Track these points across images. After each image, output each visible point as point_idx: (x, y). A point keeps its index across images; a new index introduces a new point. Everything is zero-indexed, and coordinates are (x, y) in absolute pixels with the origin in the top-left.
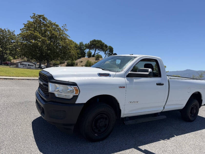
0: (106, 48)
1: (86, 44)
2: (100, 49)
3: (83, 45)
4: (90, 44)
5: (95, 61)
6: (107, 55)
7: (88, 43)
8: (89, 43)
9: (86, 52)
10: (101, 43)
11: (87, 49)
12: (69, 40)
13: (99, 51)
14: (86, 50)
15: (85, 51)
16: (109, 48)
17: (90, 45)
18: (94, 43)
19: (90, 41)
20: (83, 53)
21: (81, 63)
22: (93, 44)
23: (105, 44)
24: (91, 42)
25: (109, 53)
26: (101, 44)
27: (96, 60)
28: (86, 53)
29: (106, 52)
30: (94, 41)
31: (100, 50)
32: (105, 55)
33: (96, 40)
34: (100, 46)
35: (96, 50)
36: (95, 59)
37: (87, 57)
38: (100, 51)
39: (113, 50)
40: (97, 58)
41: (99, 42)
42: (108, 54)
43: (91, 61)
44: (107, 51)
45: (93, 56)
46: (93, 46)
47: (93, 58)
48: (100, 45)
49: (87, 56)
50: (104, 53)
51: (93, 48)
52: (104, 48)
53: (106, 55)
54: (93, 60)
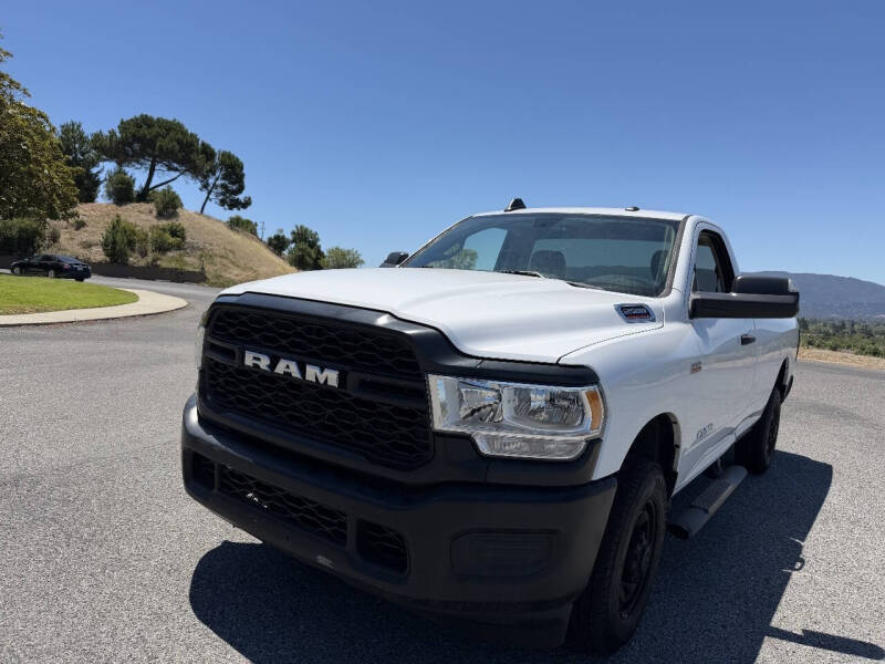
0: (208, 160)
1: (98, 137)
2: (175, 165)
3: (82, 139)
4: (118, 135)
5: (155, 222)
6: (211, 197)
7: (112, 133)
8: (117, 131)
9: (102, 177)
10: (180, 136)
11: (105, 160)
12: (20, 106)
13: (174, 174)
14: (101, 164)
15: (94, 170)
16: (222, 163)
17: (124, 142)
18: (144, 131)
19: (122, 122)
20: (86, 182)
21: (78, 229)
22: (136, 138)
23: (203, 144)
24: (124, 126)
25: (223, 186)
26: (179, 142)
27: (160, 215)
28: (98, 183)
29: (211, 181)
30: (145, 121)
31: (176, 170)
32: (205, 194)
33: (155, 117)
34: (177, 147)
35: (157, 168)
36: (155, 213)
37: (111, 201)
38: (177, 173)
39: (244, 171)
40: (166, 207)
41: (168, 130)
42: (220, 190)
43: (132, 220)
44: (214, 174)
45: (144, 196)
46: (136, 146)
47: (144, 206)
48: (175, 143)
49: (110, 195)
50: (199, 185)
51: (135, 157)
52: (199, 159)
53: (209, 193)
54: (143, 216)
